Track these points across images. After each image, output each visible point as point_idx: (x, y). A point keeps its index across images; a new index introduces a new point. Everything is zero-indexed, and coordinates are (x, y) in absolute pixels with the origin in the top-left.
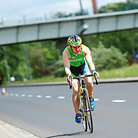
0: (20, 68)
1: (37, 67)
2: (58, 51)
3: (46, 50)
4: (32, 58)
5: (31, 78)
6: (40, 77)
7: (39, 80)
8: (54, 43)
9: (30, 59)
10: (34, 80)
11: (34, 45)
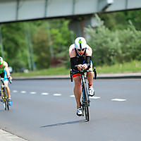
0: (20, 55)
1: (43, 54)
2: (72, 32)
3: (55, 31)
4: (36, 41)
5: (35, 68)
6: (47, 67)
7: (45, 71)
8: (66, 22)
9: (33, 43)
10: (38, 72)
11: (39, 25)
